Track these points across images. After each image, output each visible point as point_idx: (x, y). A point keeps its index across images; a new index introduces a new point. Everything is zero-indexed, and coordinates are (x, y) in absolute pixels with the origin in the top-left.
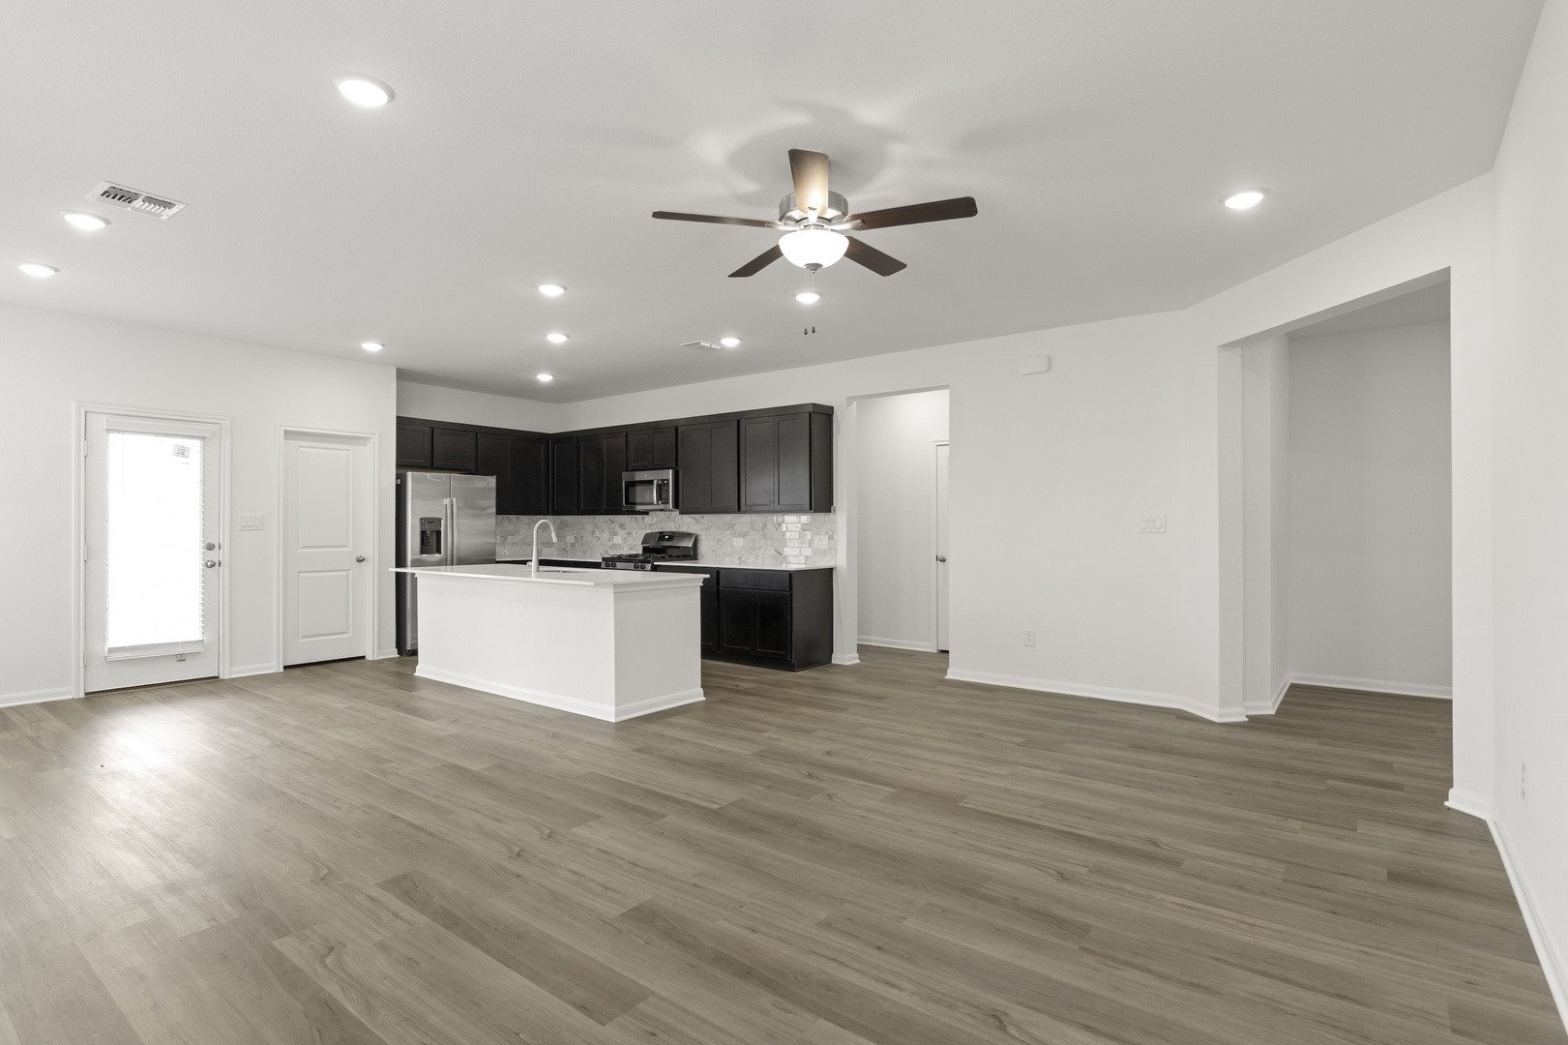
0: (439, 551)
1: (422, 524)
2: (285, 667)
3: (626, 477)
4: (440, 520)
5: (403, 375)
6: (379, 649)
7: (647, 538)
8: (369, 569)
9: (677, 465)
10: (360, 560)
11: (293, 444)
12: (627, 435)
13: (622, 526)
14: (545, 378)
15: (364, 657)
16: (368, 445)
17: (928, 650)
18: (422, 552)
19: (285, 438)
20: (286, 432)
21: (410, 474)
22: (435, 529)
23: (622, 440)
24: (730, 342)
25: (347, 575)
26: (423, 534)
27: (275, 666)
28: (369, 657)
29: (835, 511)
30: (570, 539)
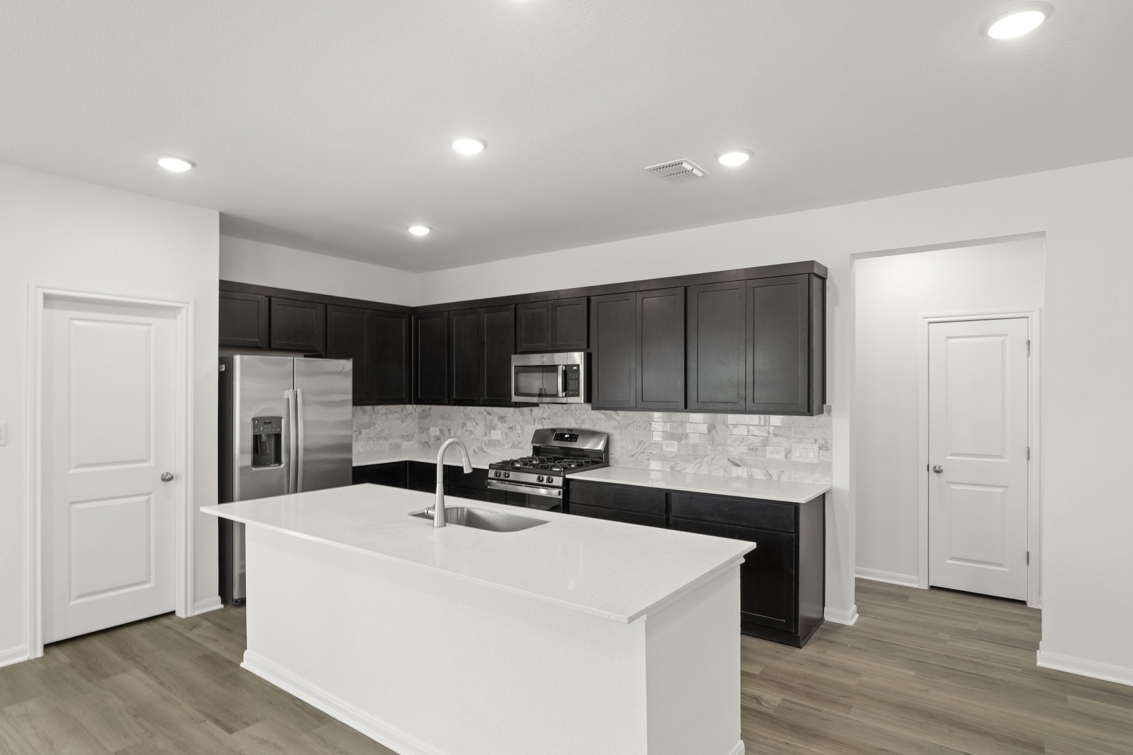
0: (278, 461)
1: (255, 427)
2: (47, 646)
3: (517, 360)
4: (280, 419)
5: (231, 226)
6: (194, 601)
7: (539, 436)
8: (179, 490)
9: (588, 347)
10: (167, 479)
11: (60, 315)
12: (515, 308)
13: (502, 419)
14: (419, 231)
15: (173, 613)
16: (179, 317)
17: (915, 586)
18: (256, 463)
19: (45, 306)
20: (47, 297)
21: (238, 359)
22: (274, 431)
23: (509, 314)
24: (734, 160)
25: (148, 501)
26: (257, 438)
27: (27, 649)
28: (181, 614)
29: (829, 411)
30: (434, 431)
